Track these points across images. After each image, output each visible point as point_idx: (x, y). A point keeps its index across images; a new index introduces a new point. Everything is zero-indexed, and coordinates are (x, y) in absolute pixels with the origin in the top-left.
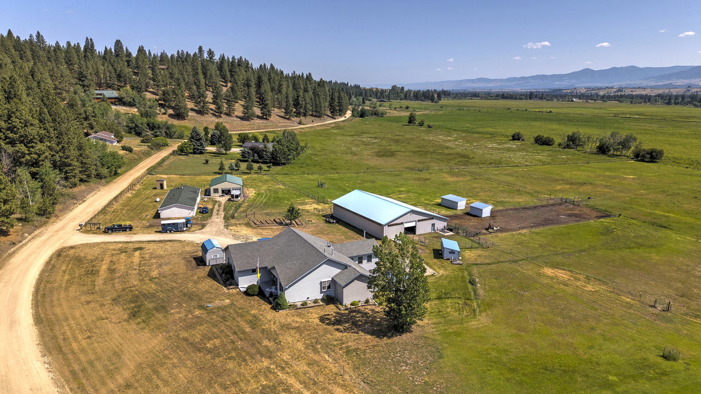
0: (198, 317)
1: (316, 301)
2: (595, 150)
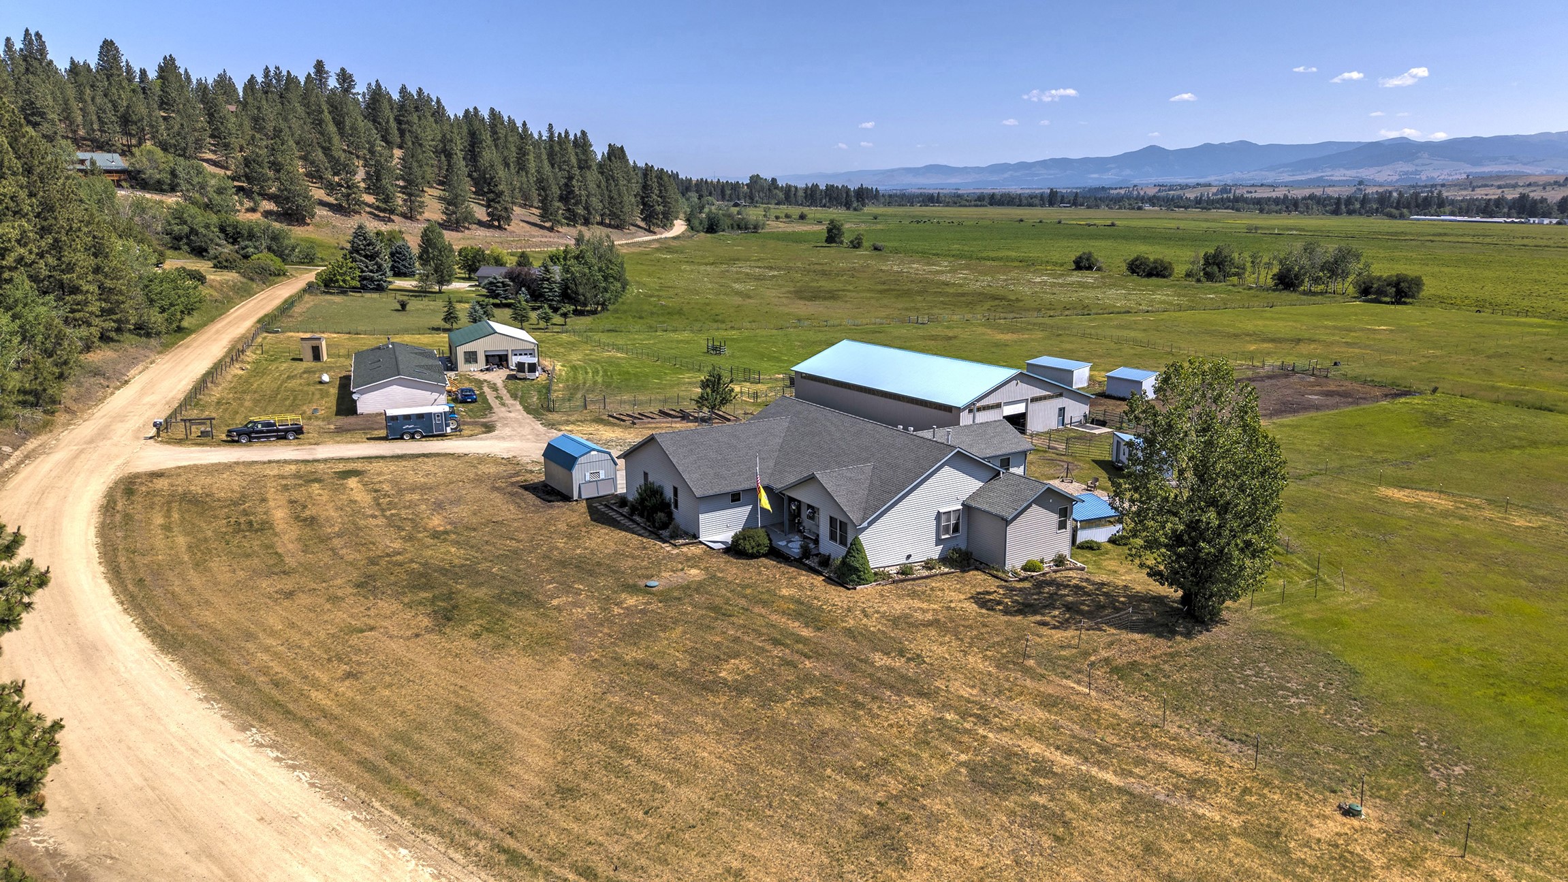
0: (643, 612)
1: (928, 565)
2: (1270, 283)
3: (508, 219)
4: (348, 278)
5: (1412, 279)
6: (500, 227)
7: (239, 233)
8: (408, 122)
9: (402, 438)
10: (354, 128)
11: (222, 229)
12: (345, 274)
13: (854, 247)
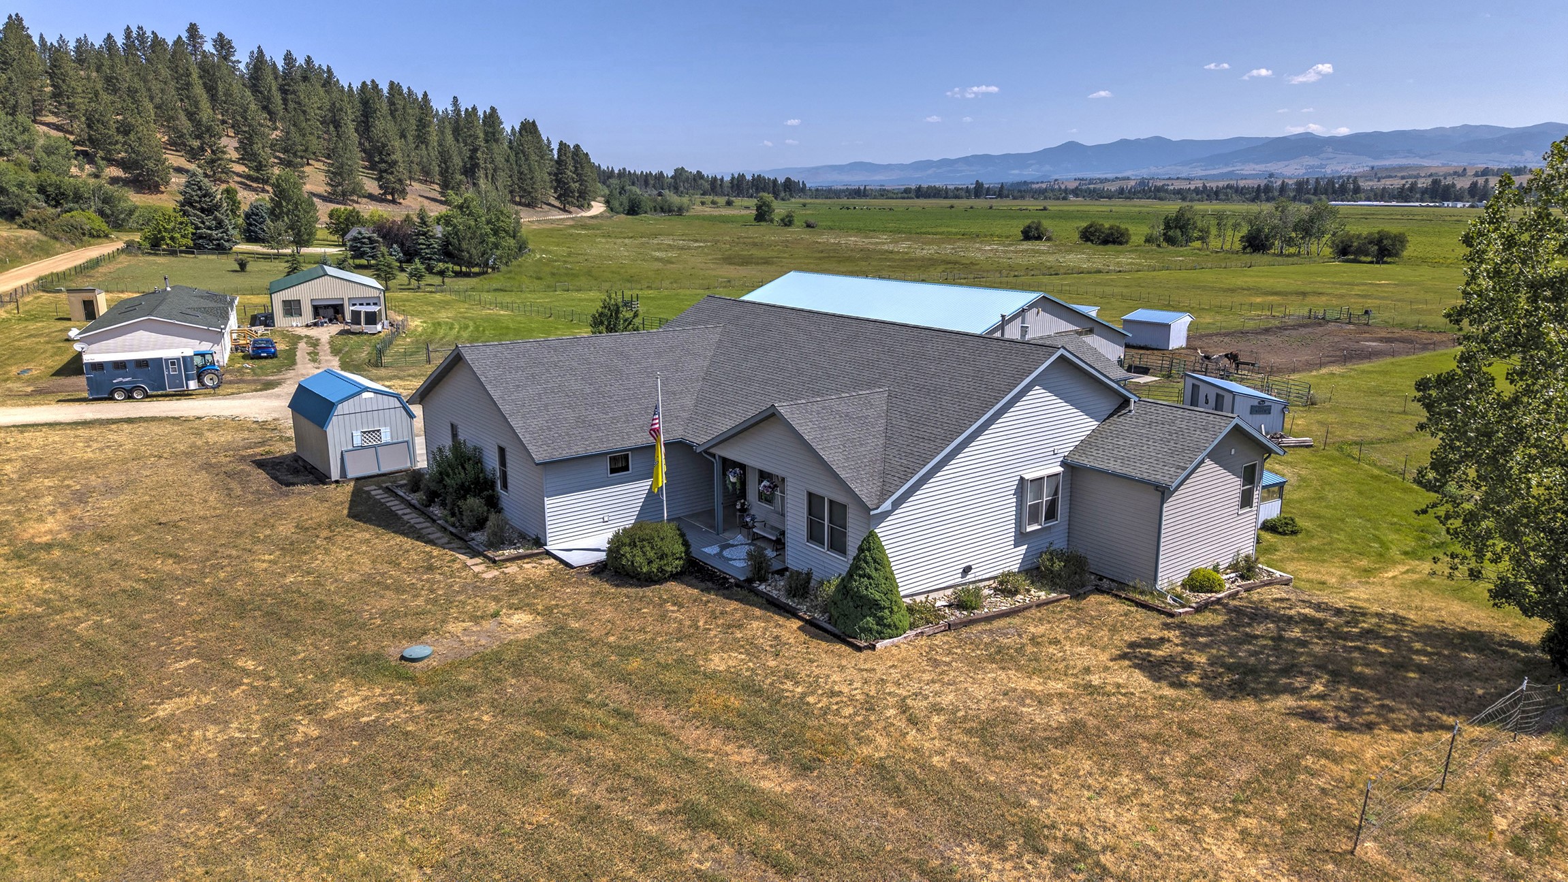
1: (1005, 586)
2: (1238, 246)
3: (403, 193)
4: (177, 235)
5: (1395, 236)
6: (393, 202)
7: (63, 194)
8: (294, 92)
9: (111, 399)
10: (228, 94)
11: (42, 190)
12: (173, 229)
13: (786, 225)
